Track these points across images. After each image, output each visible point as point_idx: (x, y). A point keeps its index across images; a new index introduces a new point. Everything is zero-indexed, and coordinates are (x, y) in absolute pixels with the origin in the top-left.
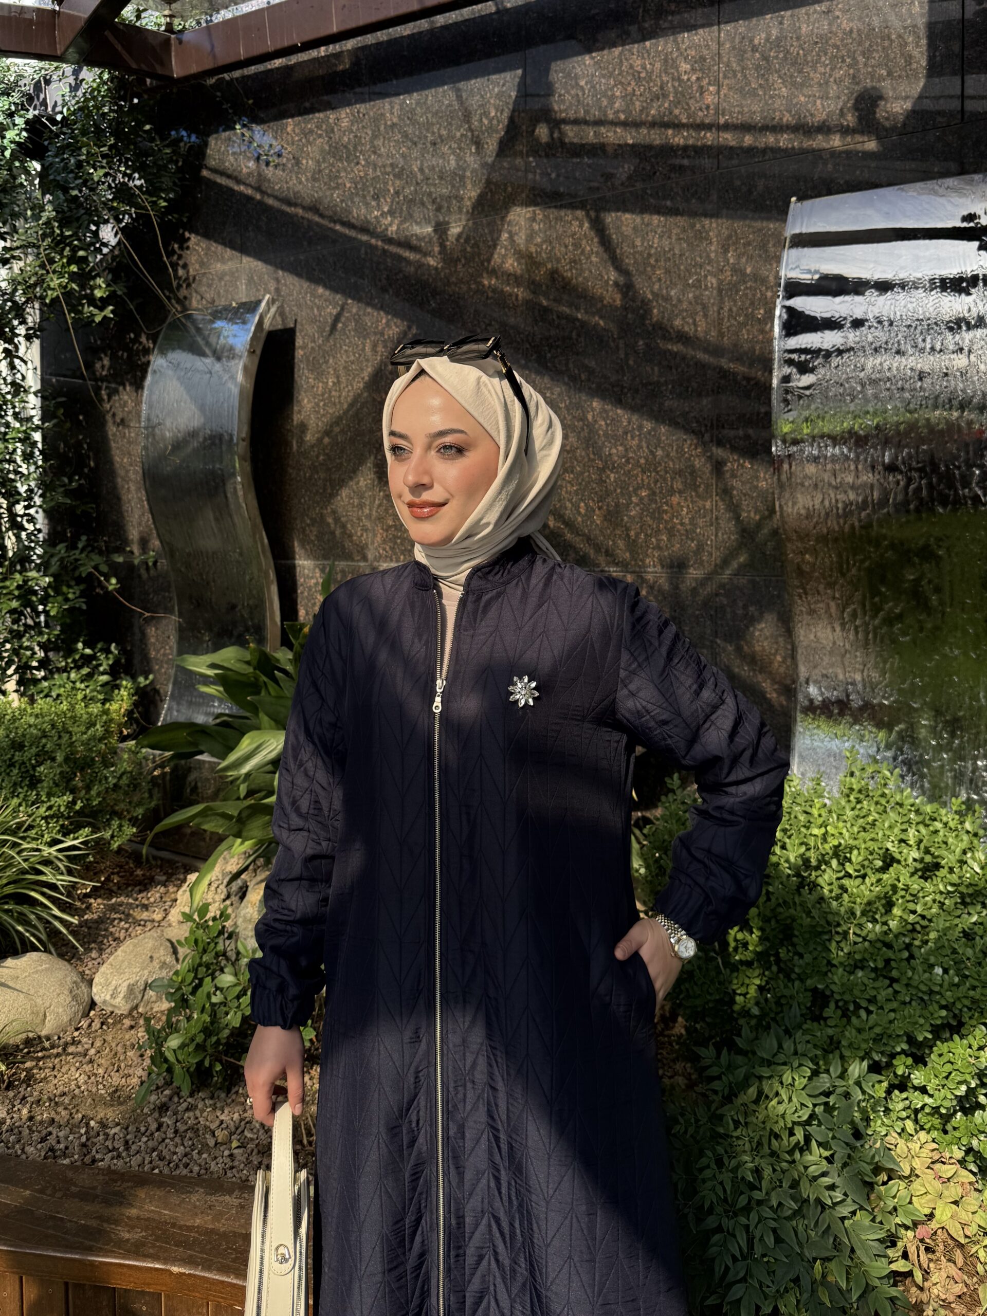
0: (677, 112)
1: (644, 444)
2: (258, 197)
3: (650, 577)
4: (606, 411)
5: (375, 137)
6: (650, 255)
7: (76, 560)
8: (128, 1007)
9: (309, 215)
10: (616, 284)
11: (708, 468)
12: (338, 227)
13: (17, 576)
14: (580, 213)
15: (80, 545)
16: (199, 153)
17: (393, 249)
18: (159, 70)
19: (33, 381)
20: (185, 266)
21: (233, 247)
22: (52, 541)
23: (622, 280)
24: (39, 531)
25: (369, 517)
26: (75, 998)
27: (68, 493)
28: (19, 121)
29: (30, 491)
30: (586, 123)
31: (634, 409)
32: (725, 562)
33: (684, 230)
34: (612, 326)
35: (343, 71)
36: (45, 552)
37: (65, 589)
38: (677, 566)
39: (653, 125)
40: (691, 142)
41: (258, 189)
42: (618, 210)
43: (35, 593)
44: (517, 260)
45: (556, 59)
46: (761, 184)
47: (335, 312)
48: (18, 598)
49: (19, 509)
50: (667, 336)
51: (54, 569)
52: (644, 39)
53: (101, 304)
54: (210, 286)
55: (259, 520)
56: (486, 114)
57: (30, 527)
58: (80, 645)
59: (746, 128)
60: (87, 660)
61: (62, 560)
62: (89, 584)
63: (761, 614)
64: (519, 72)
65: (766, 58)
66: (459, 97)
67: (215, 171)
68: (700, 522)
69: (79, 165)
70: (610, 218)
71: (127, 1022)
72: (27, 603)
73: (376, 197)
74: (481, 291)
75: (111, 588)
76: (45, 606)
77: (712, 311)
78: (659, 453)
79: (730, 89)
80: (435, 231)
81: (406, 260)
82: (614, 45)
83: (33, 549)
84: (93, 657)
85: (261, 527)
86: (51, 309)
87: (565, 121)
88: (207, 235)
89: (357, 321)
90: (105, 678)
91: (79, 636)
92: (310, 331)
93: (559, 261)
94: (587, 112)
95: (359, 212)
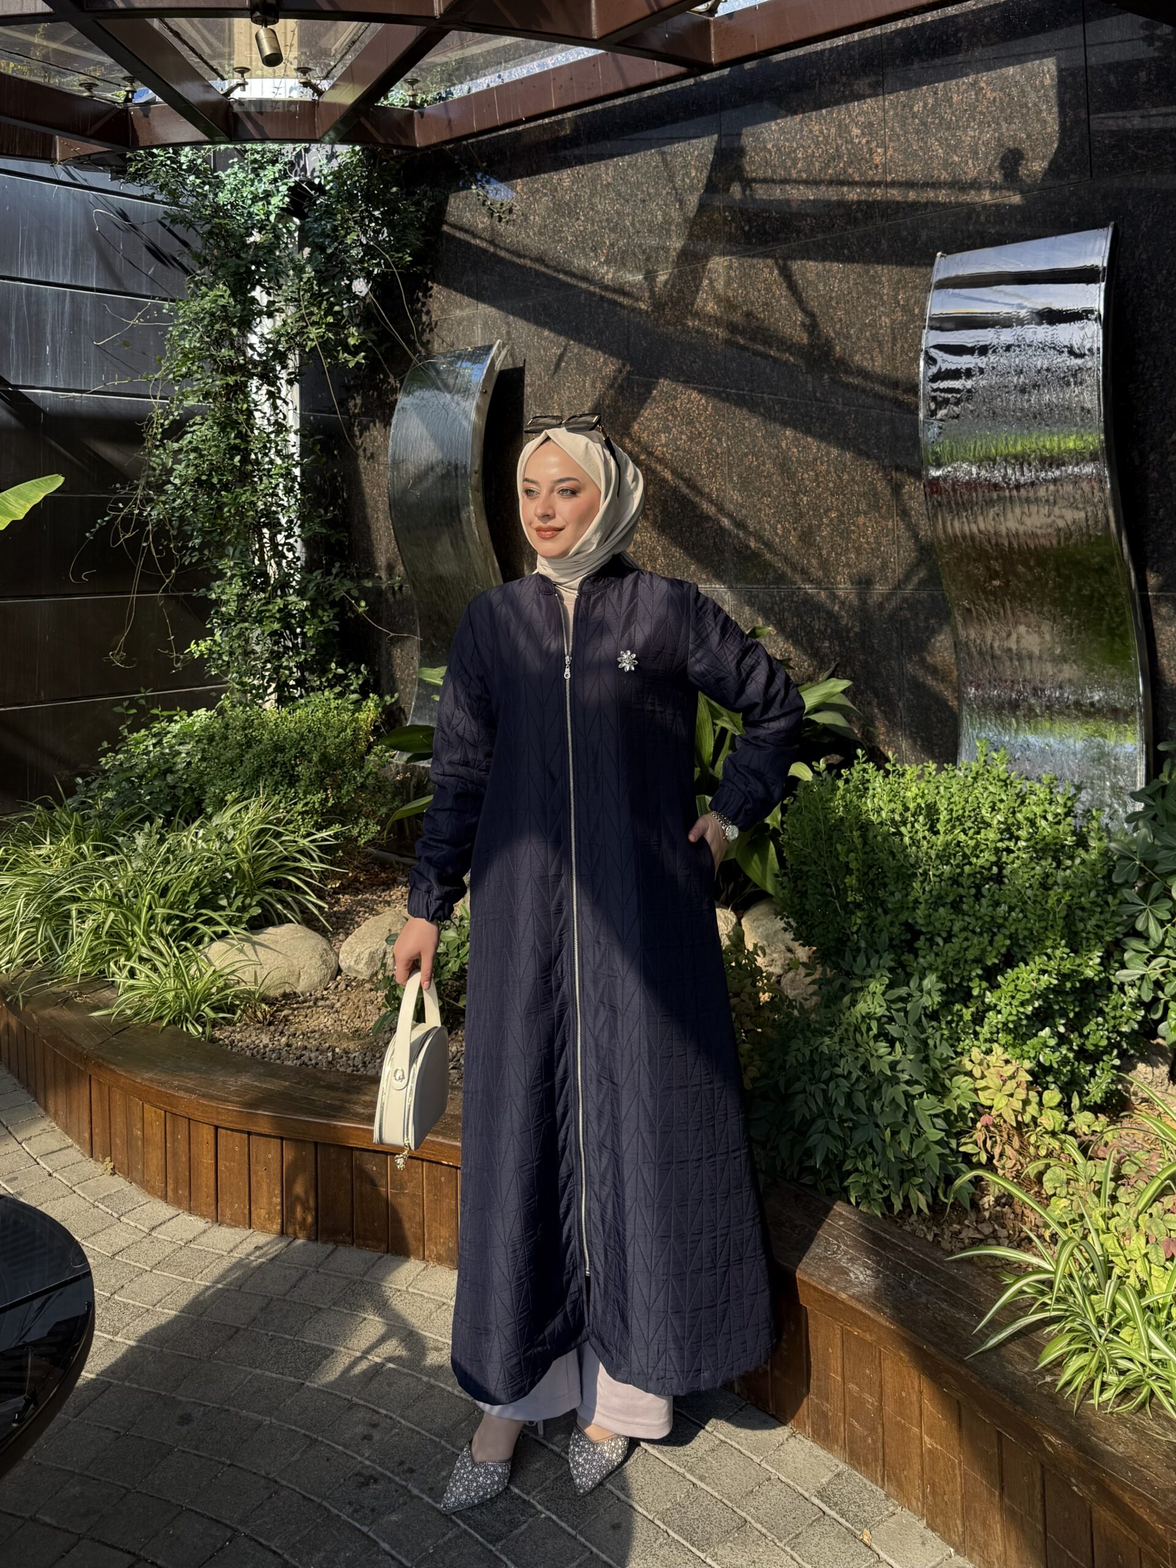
0: (850, 171)
1: (832, 469)
2: (492, 249)
3: (840, 593)
4: (798, 440)
5: (592, 195)
6: (831, 298)
7: (331, 585)
8: (369, 973)
9: (537, 266)
10: (803, 324)
11: (888, 492)
12: (561, 276)
13: (279, 600)
14: (770, 262)
15: (334, 571)
16: (439, 212)
17: (609, 295)
18: (404, 143)
19: (293, 421)
20: (428, 313)
21: (470, 296)
22: (310, 567)
23: (807, 321)
24: (298, 559)
26: (325, 962)
27: (324, 523)
28: (283, 189)
29: (290, 522)
30: (773, 181)
31: (822, 437)
32: (907, 577)
33: (860, 276)
34: (801, 363)
35: (565, 136)
36: (303, 578)
37: (320, 612)
38: (864, 583)
39: (831, 183)
40: (863, 198)
41: (491, 242)
42: (803, 258)
43: (294, 616)
44: (717, 303)
45: (747, 125)
46: (924, 235)
47: (559, 352)
48: (279, 620)
49: (280, 538)
50: (848, 371)
51: (311, 593)
52: (820, 108)
53: (354, 351)
54: (450, 330)
55: (490, 545)
56: (687, 174)
57: (290, 555)
58: (333, 665)
59: (910, 185)
60: (339, 679)
61: (318, 585)
62: (342, 607)
63: (941, 626)
64: (716, 137)
65: (924, 124)
66: (664, 161)
67: (454, 226)
68: (884, 541)
69: (335, 229)
70: (796, 266)
72: (288, 626)
73: (594, 249)
74: (686, 330)
75: (361, 610)
76: (302, 628)
77: (887, 348)
78: (846, 477)
79: (894, 150)
80: (645, 278)
81: (621, 305)
82: (796, 113)
83: (293, 575)
84: (345, 677)
85: (492, 551)
86: (309, 357)
87: (754, 180)
88: (447, 284)
89: (578, 361)
90: (355, 696)
91: (332, 656)
92: (537, 371)
93: (752, 304)
94: (774, 172)
95: (579, 262)
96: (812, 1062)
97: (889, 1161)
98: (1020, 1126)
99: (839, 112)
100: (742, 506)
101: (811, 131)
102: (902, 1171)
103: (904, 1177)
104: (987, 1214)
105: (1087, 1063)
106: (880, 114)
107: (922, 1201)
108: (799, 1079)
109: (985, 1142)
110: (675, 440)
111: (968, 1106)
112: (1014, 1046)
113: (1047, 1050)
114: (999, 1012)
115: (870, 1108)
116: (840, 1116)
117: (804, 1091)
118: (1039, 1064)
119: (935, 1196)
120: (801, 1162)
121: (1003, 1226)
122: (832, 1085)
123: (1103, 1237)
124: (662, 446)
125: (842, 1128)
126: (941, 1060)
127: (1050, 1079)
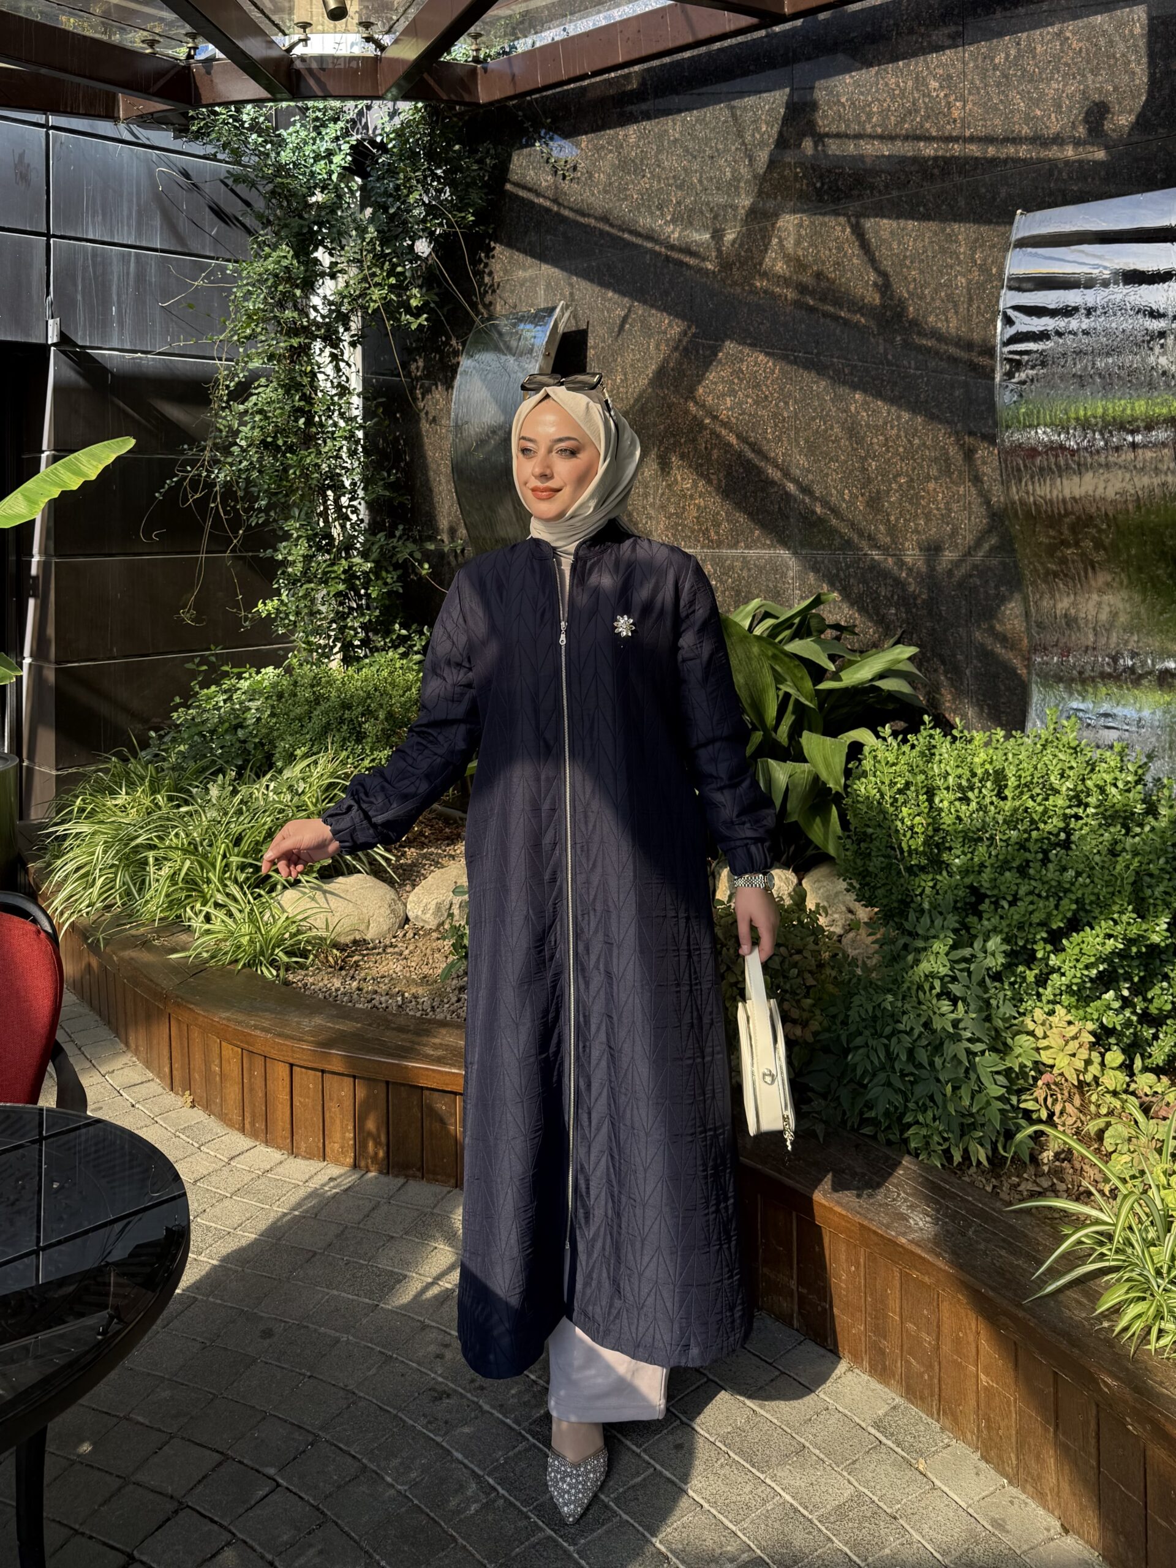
0: (927, 125)
1: (902, 434)
2: (556, 209)
3: (908, 560)
4: (867, 403)
5: (659, 151)
6: (905, 257)
7: (394, 548)
8: (436, 922)
9: (601, 225)
10: (875, 284)
11: (960, 457)
12: (626, 236)
13: (343, 562)
14: (842, 219)
16: (502, 170)
17: (675, 255)
18: (467, 99)
19: (356, 384)
20: (491, 274)
21: (533, 256)
22: (373, 529)
23: (880, 281)
24: (362, 521)
25: (653, 505)
26: (393, 911)
27: (388, 486)
28: (345, 147)
29: (354, 484)
30: (847, 136)
31: (892, 401)
32: (978, 543)
33: (936, 234)
34: (873, 324)
35: (631, 91)
36: (366, 540)
37: (384, 574)
38: (933, 550)
39: (906, 138)
40: (940, 153)
41: (556, 201)
42: (876, 216)
43: (358, 578)
44: (787, 263)
45: (820, 78)
46: (1003, 192)
47: (623, 314)
48: (344, 581)
49: (344, 501)
50: (921, 332)
51: (374, 555)
52: (897, 59)
53: (416, 313)
54: (512, 292)
56: (758, 129)
57: (354, 517)
58: (397, 626)
59: (989, 140)
60: (403, 640)
61: (381, 547)
62: (405, 569)
63: (1012, 593)
64: (787, 90)
65: (1005, 76)
66: (734, 115)
67: (517, 185)
68: (955, 506)
69: (397, 188)
70: (869, 224)
71: (435, 935)
72: (352, 587)
73: (660, 208)
74: (754, 291)
75: (424, 572)
76: (366, 589)
77: (962, 309)
78: (916, 441)
79: (974, 104)
80: (713, 237)
81: (687, 265)
82: (871, 65)
83: (356, 537)
84: (408, 638)
86: (372, 319)
87: (827, 135)
88: (510, 245)
89: (642, 322)
90: (418, 657)
91: (396, 618)
92: (601, 332)
93: (823, 263)
94: (847, 126)
95: (645, 221)
96: (875, 1018)
97: (950, 1115)
98: (1081, 1086)
99: (917, 64)
100: (809, 471)
101: (887, 84)
102: (962, 1124)
103: (965, 1130)
104: (1046, 1168)
105: (1150, 1027)
106: (959, 65)
107: (981, 1154)
108: (861, 1034)
109: (1045, 1100)
110: (740, 403)
111: (1029, 1064)
112: (1077, 1008)
113: (1111, 1013)
114: (1063, 974)
115: (932, 1064)
116: (901, 1071)
117: (867, 1044)
118: (1102, 1026)
119: (995, 1149)
120: (861, 1113)
121: (1062, 1180)
122: (894, 1040)
123: (1163, 1192)
124: (728, 409)
125: (903, 1081)
126: (1004, 1020)
127: (1112, 1040)
